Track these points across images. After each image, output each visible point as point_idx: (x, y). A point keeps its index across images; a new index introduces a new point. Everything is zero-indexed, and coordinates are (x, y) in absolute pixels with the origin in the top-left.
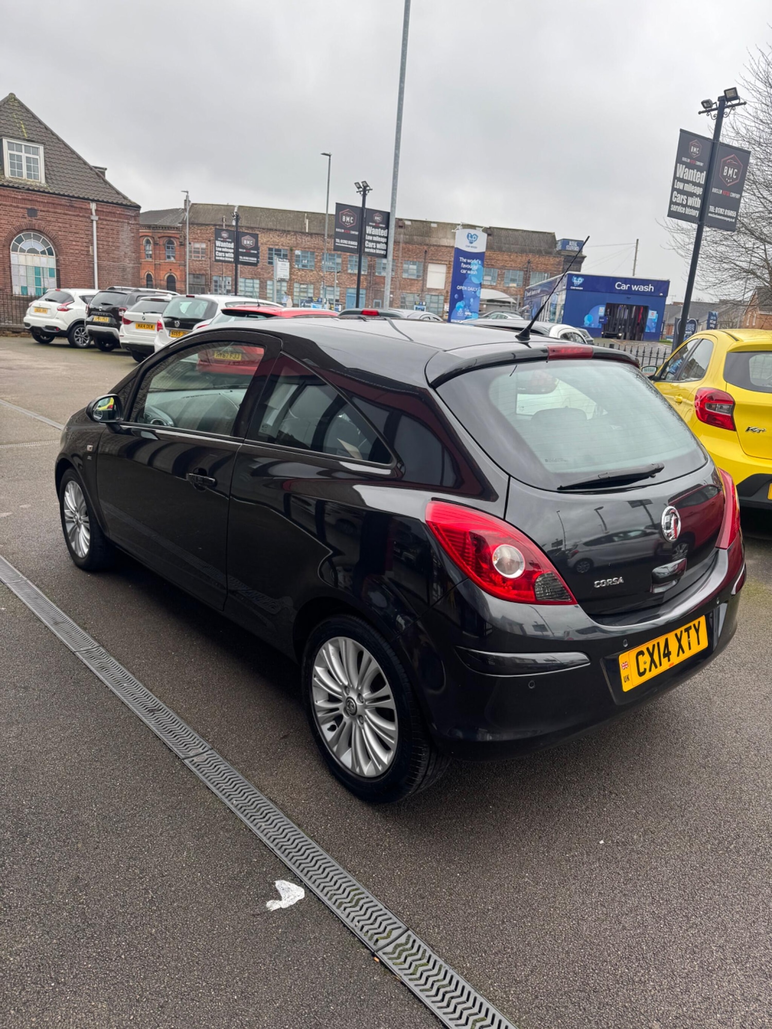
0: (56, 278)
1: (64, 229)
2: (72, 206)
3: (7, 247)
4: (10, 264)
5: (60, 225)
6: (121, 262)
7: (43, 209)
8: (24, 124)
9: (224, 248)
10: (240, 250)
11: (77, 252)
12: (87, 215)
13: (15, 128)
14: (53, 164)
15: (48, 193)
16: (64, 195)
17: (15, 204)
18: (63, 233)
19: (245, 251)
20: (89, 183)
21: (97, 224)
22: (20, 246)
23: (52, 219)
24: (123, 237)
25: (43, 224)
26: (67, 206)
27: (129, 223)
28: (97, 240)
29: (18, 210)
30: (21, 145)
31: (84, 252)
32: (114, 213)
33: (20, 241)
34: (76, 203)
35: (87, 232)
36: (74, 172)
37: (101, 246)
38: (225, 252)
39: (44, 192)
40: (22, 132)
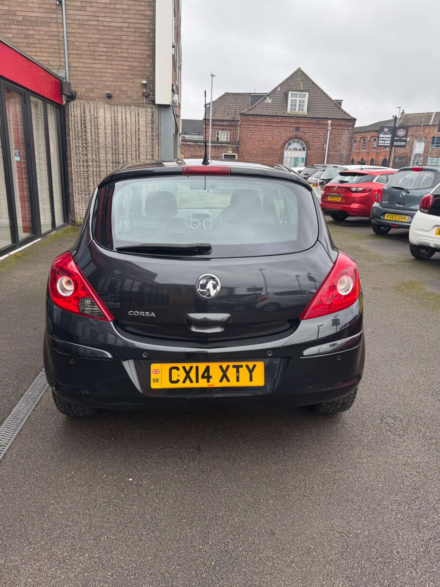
0: (305, 163)
1: (312, 136)
2: (318, 123)
3: (283, 148)
4: (283, 157)
5: (311, 134)
6: (341, 151)
7: (303, 126)
8: (302, 83)
9: (384, 138)
10: (395, 138)
11: (317, 148)
12: (325, 127)
13: (297, 86)
14: (313, 102)
15: (307, 117)
16: (315, 118)
17: (290, 126)
18: (312, 138)
19: (398, 138)
20: (330, 110)
21: (330, 131)
22: (289, 147)
23: (307, 131)
24: (344, 137)
25: (302, 134)
26: (315, 123)
27: (348, 130)
28: (329, 140)
29: (291, 128)
30: (297, 94)
31: (321, 148)
32: (341, 125)
33: (289, 144)
34: (320, 122)
35: (324, 137)
36: (323, 105)
37: (331, 144)
38: (385, 140)
39: (305, 117)
40: (301, 87)
